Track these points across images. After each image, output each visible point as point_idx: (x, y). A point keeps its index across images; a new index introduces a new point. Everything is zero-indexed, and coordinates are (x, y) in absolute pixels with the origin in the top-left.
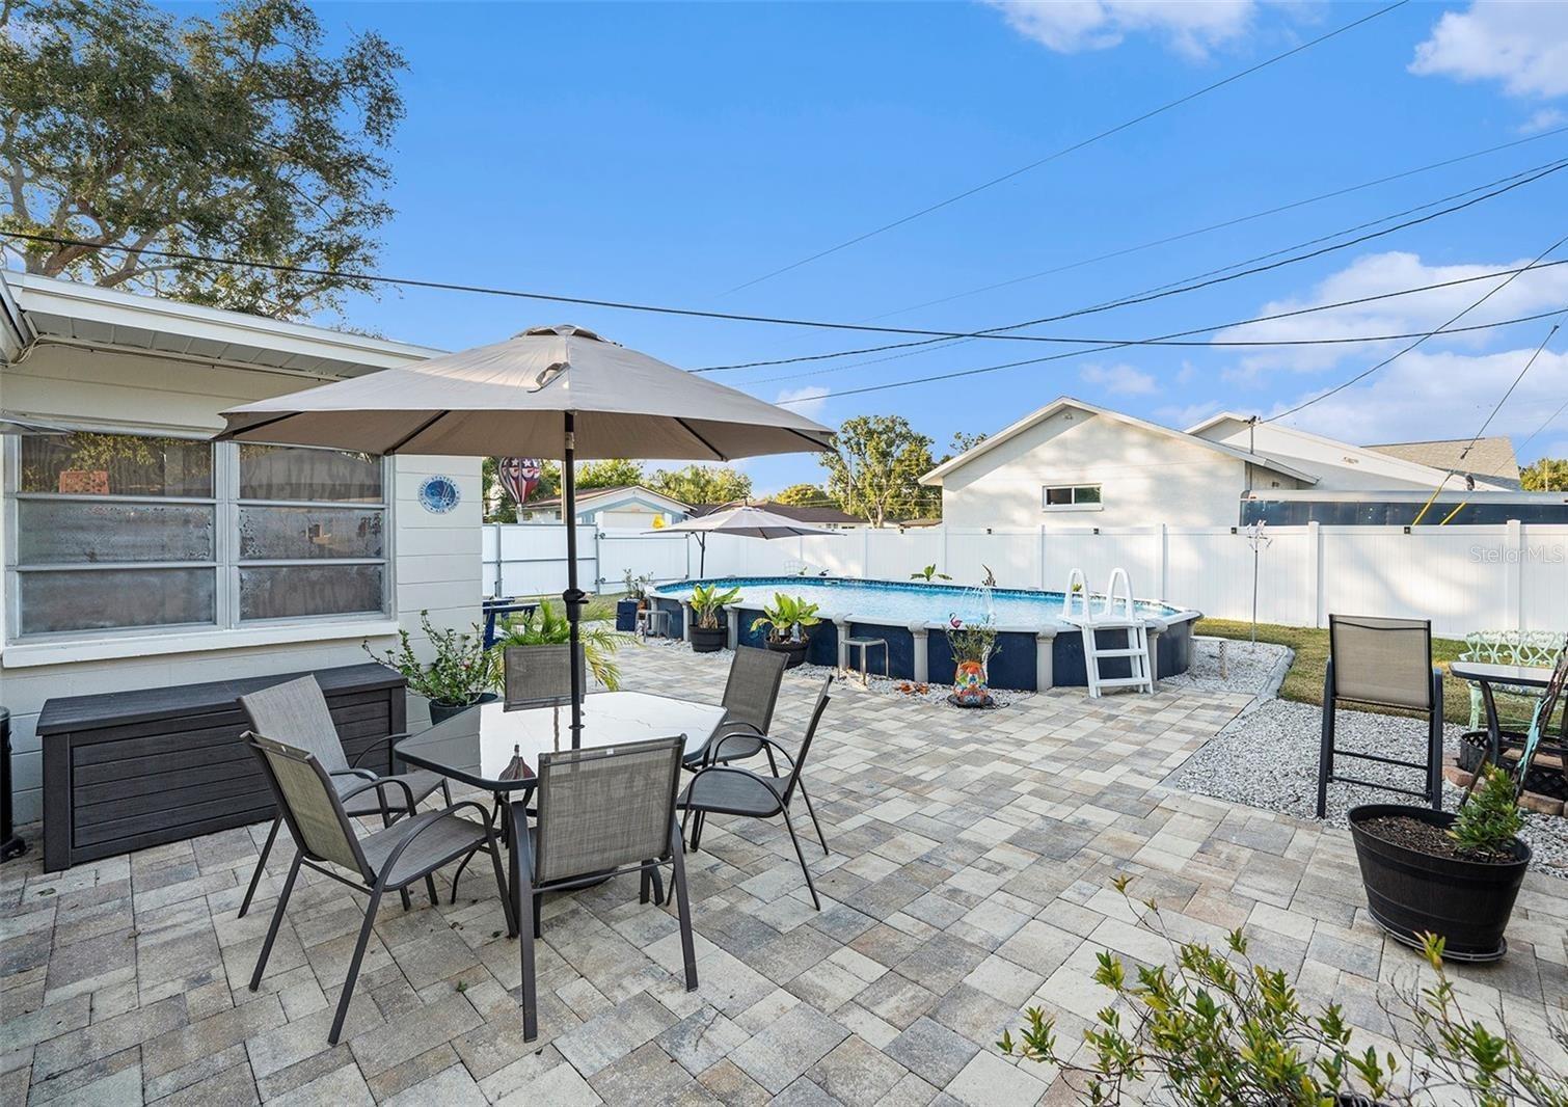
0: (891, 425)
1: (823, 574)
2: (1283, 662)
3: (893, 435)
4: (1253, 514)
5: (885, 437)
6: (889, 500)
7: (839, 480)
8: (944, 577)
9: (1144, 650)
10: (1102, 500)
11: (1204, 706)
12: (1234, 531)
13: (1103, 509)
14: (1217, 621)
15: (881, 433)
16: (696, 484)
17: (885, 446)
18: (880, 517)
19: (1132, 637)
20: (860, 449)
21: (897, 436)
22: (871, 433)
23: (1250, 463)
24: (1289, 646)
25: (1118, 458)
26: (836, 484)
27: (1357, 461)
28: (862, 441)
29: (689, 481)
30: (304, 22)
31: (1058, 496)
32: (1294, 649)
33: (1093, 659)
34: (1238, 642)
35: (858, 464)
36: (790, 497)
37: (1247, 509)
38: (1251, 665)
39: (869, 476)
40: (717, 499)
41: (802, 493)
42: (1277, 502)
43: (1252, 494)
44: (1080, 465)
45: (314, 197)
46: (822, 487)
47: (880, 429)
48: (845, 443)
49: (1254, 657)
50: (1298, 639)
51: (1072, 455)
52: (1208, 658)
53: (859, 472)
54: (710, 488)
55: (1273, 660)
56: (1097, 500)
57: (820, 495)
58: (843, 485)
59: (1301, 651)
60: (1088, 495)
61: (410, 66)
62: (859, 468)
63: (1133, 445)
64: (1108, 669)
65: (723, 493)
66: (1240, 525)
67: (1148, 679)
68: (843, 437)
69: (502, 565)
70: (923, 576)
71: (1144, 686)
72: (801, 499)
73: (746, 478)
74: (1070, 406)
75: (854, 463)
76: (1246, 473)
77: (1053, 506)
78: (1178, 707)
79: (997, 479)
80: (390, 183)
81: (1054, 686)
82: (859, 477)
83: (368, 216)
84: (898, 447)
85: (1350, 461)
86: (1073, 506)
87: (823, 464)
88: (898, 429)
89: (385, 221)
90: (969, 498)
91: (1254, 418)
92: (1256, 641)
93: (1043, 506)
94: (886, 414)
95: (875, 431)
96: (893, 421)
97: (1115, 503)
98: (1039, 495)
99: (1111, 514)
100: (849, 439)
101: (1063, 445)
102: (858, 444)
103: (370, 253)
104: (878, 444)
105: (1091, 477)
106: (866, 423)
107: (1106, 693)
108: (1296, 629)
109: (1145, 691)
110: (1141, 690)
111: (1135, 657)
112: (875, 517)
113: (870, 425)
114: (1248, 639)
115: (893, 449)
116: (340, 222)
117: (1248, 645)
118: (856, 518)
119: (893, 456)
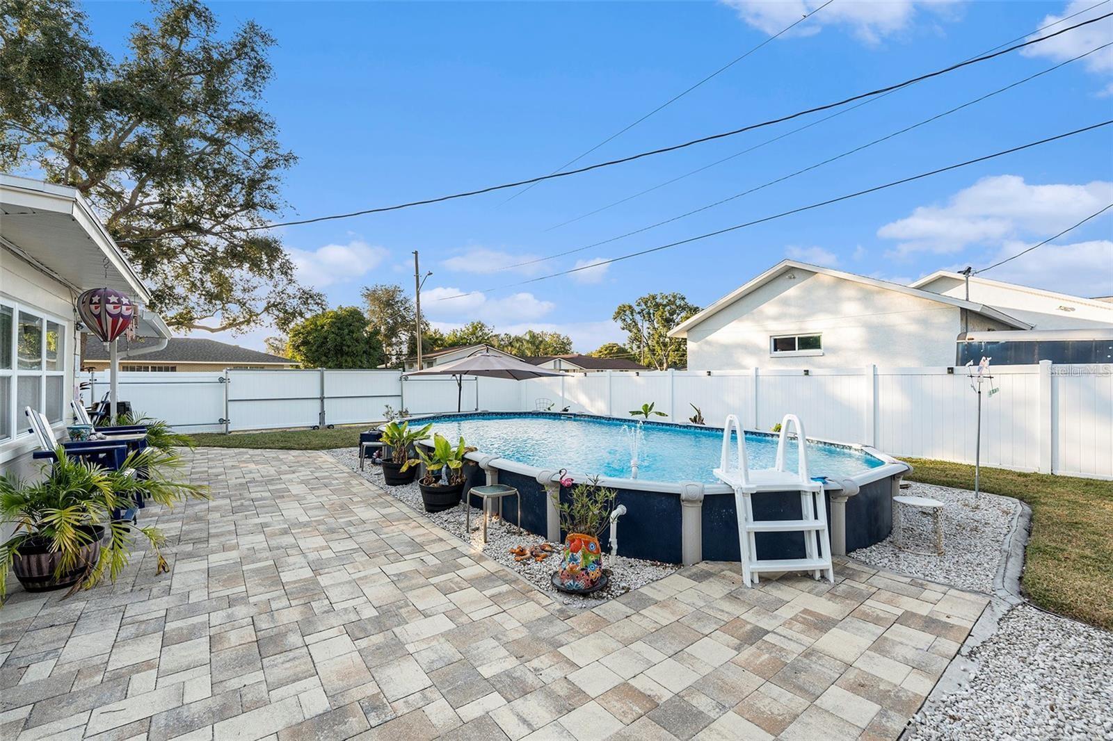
0: (672, 299)
1: (566, 410)
2: (1019, 524)
3: (674, 307)
4: (970, 355)
5: (668, 308)
6: (671, 353)
7: (635, 339)
8: (661, 414)
9: (822, 523)
10: (822, 348)
11: (906, 619)
12: (951, 370)
13: (823, 355)
14: (932, 462)
15: (665, 306)
16: (533, 343)
17: (668, 315)
18: (665, 365)
19: (807, 503)
20: (650, 317)
21: (677, 307)
22: (657, 305)
23: (966, 310)
24: (1021, 499)
25: (835, 312)
26: (633, 342)
27: (1073, 309)
28: (651, 311)
29: (528, 341)
30: (205, 18)
31: (783, 344)
32: (1029, 503)
33: (749, 533)
34: (957, 491)
35: (648, 328)
36: (601, 352)
37: (963, 350)
38: (976, 529)
39: (656, 336)
40: (547, 354)
41: (610, 348)
42: (998, 342)
43: (969, 335)
44: (800, 318)
45: (247, 151)
46: (625, 345)
47: (665, 303)
48: (639, 313)
49: (978, 515)
50: (1033, 489)
51: (793, 310)
52: (919, 515)
53: (649, 333)
54: (542, 347)
55: (1003, 520)
56: (819, 347)
57: (622, 350)
58: (638, 343)
59: (1038, 507)
60: (811, 343)
61: (278, 42)
62: (649, 330)
63: (849, 299)
64: (770, 547)
65: (550, 349)
66: (957, 365)
67: (826, 562)
68: (637, 309)
69: (325, 400)
70: (641, 413)
71: (822, 571)
72: (609, 354)
73: (568, 339)
74: (793, 267)
75: (645, 328)
76: (962, 319)
77: (779, 353)
78: (866, 618)
79: (730, 332)
80: (276, 131)
81: (703, 560)
82: (649, 337)
83: (282, 162)
84: (678, 315)
85: (1065, 309)
86: (797, 352)
87: (623, 329)
88: (678, 302)
89: (292, 164)
90: (706, 348)
91: (969, 270)
92: (980, 490)
93: (771, 353)
94: (668, 292)
95: (661, 304)
96: (674, 297)
97: (834, 350)
98: (767, 344)
99: (830, 359)
100: (642, 310)
101: (785, 302)
102: (649, 313)
103: (273, 183)
104: (662, 313)
105: (810, 328)
106: (654, 298)
107: (765, 579)
108: (1025, 475)
109: (823, 577)
110: (818, 576)
111: (810, 532)
112: (661, 364)
113: (657, 300)
114: (969, 487)
115: (675, 316)
116: (264, 167)
117: (969, 496)
118: (649, 367)
119: (674, 322)
